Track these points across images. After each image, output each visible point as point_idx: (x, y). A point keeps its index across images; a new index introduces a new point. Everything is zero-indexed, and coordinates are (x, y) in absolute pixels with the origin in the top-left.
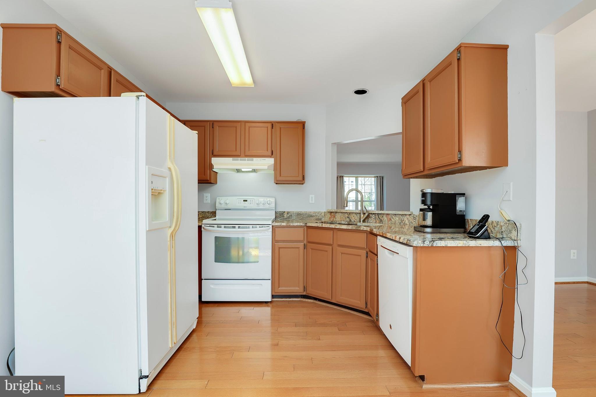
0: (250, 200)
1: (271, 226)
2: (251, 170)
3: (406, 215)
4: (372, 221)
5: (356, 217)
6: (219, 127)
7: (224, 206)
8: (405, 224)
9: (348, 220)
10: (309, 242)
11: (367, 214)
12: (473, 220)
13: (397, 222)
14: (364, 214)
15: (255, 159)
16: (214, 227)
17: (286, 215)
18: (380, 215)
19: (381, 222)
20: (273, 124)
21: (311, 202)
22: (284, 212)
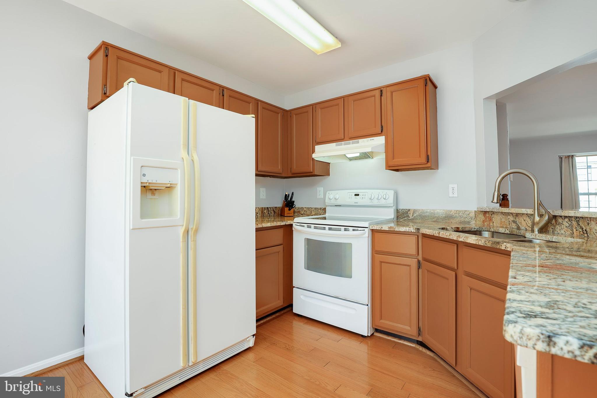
0: (362, 194)
1: (367, 230)
2: (358, 155)
4: (562, 232)
6: (321, 109)
7: (333, 202)
9: (514, 226)
10: (425, 260)
11: (546, 218)
14: (541, 216)
15: (361, 141)
16: (303, 226)
17: (411, 215)
18: (581, 221)
19: (586, 235)
20: (382, 90)
21: (451, 195)
22: (409, 210)
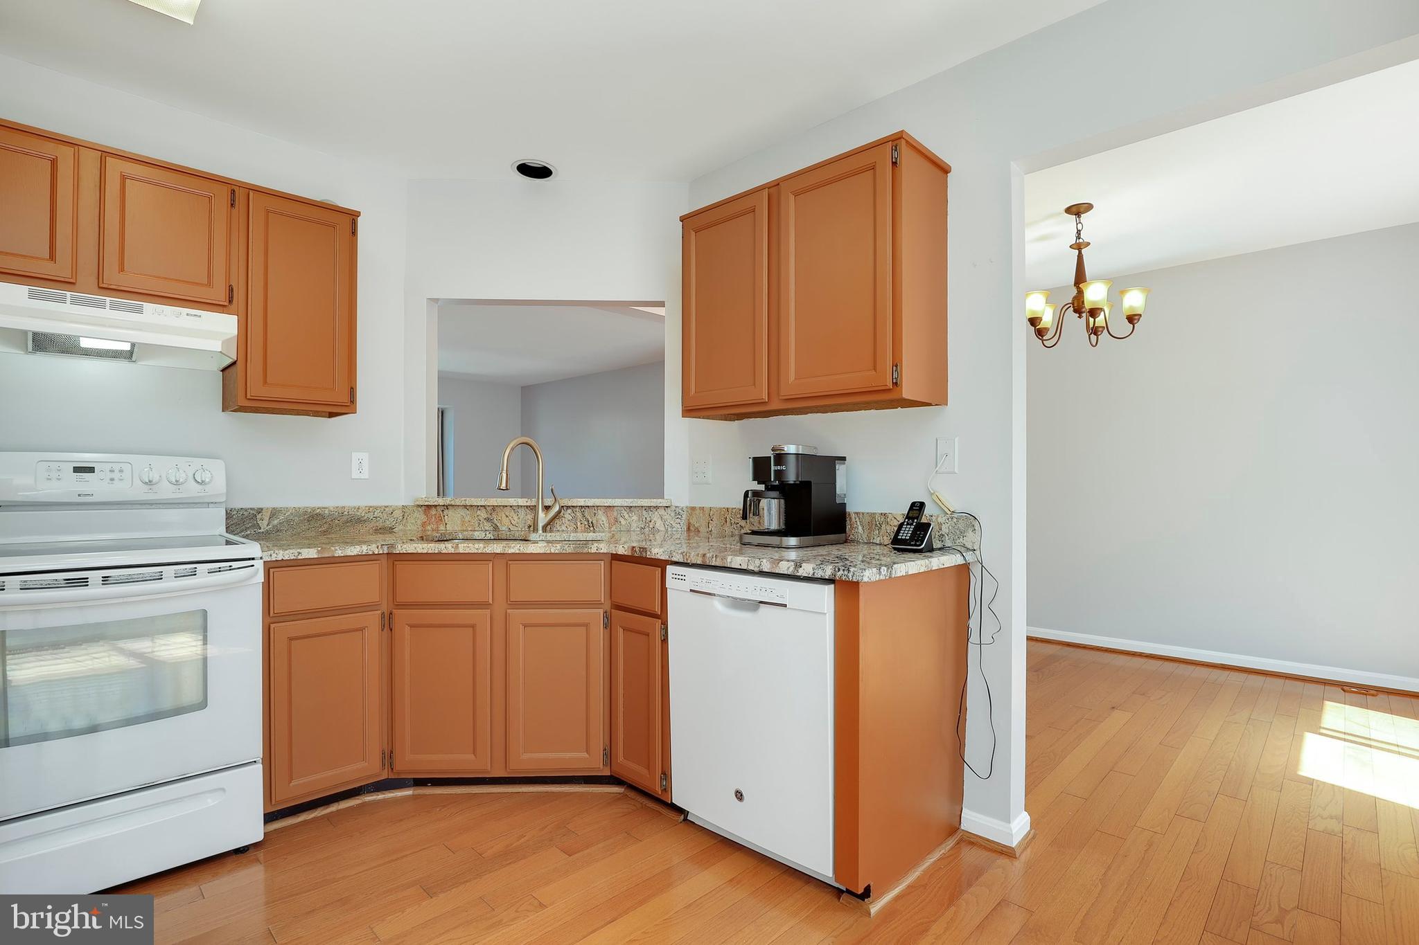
0: (107, 467)
1: (259, 565)
3: (657, 508)
4: (564, 528)
5: (516, 518)
8: (654, 531)
9: (488, 526)
12: (863, 514)
13: (634, 525)
15: (148, 307)
17: (265, 522)
18: (587, 511)
19: (592, 529)
20: (233, 192)
21: (355, 475)
22: (260, 511)
